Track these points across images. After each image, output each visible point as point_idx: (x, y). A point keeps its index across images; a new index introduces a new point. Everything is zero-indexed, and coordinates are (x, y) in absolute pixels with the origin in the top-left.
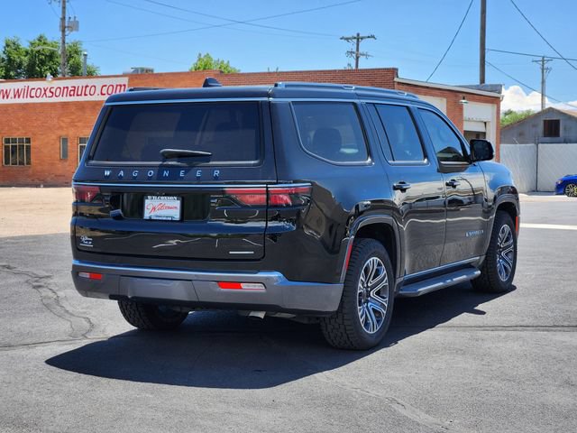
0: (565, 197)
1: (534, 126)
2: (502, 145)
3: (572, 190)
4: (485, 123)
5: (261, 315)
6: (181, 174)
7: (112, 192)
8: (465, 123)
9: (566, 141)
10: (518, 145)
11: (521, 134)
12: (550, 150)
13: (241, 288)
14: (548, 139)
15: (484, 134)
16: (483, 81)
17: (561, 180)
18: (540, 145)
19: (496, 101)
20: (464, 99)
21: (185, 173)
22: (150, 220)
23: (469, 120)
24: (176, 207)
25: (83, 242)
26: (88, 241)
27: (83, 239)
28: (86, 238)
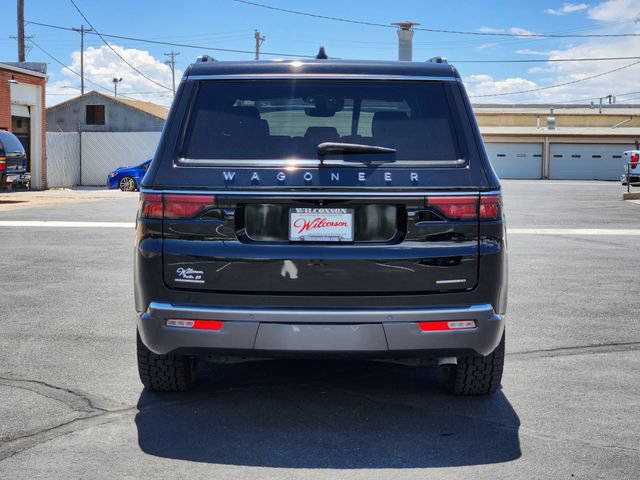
0: (118, 191)
1: (75, 112)
2: (47, 133)
3: (127, 184)
4: (29, 107)
5: (454, 361)
6: (361, 177)
7: (238, 204)
8: (13, 107)
9: (111, 130)
10: (62, 133)
11: (60, 121)
12: (94, 139)
13: (448, 329)
14: (91, 126)
15: (28, 120)
16: (22, 58)
17: (115, 172)
18: (83, 133)
19: (40, 82)
20: (13, 78)
21: (366, 177)
22: (302, 242)
23: (16, 103)
24: (344, 224)
25: (182, 277)
26: (194, 275)
27: (183, 272)
28: (190, 271)
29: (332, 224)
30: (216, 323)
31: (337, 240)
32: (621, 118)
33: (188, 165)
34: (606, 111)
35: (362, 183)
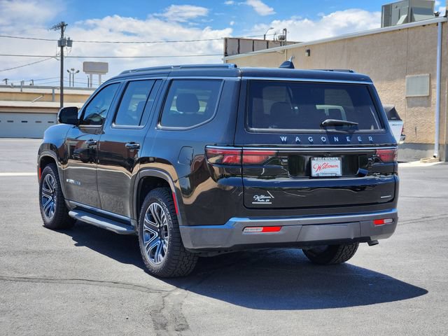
6: (348, 139)
24: (337, 166)
25: (257, 201)
26: (265, 199)
27: (258, 197)
28: (263, 197)
29: (331, 166)
30: (277, 228)
31: (334, 175)
32: (36, 96)
33: (256, 132)
34: (25, 90)
35: (349, 143)
